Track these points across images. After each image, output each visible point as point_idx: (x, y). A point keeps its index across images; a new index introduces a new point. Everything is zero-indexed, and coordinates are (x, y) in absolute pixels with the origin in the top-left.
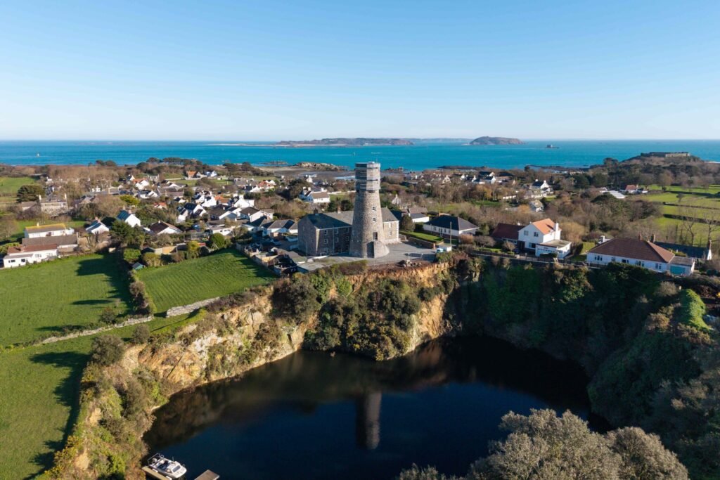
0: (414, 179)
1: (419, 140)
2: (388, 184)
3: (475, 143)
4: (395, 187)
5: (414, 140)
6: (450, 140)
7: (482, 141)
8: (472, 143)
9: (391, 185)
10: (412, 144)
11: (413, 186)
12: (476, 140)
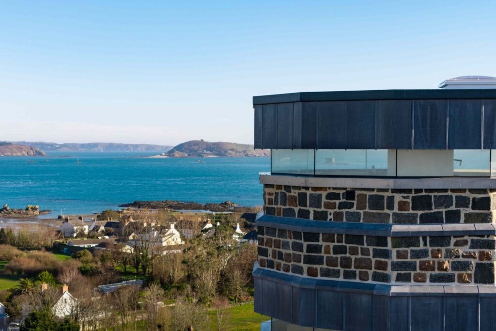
0: (81, 234)
1: (52, 146)
2: (15, 251)
3: (177, 154)
4: (37, 259)
5: (43, 145)
6: (119, 146)
7: (191, 148)
8: (171, 152)
9: (25, 254)
10: (40, 154)
11: (90, 256)
12: (180, 148)
